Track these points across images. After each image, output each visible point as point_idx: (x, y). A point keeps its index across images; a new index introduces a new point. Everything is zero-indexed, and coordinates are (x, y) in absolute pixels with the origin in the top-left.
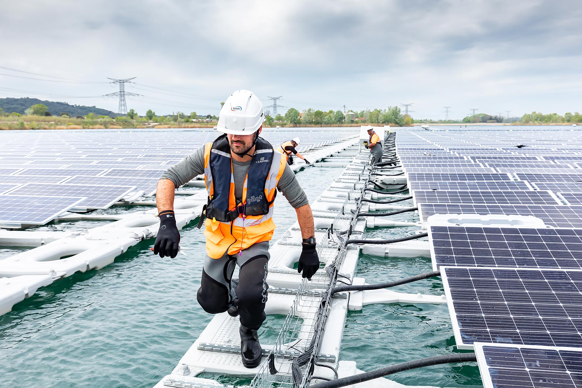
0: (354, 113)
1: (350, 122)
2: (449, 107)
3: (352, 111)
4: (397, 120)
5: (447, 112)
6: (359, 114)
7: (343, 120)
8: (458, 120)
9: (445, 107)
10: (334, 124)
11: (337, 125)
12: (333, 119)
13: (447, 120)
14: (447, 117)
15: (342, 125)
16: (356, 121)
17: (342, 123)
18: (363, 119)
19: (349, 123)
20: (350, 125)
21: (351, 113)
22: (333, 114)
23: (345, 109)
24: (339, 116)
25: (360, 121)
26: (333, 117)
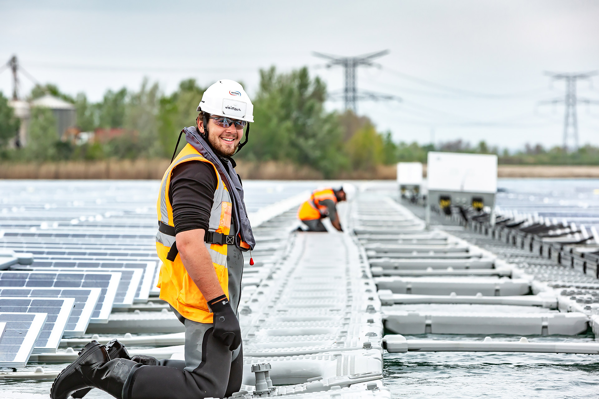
0: (66, 98)
1: (52, 151)
2: (582, 76)
3: (54, 92)
4: (307, 144)
5: (571, 100)
6: (98, 105)
7: (11, 145)
9: (559, 77)
13: (572, 144)
14: (571, 130)
16: (85, 147)
18: (120, 135)
20: (51, 167)
21: (49, 101)
23: (16, 80)
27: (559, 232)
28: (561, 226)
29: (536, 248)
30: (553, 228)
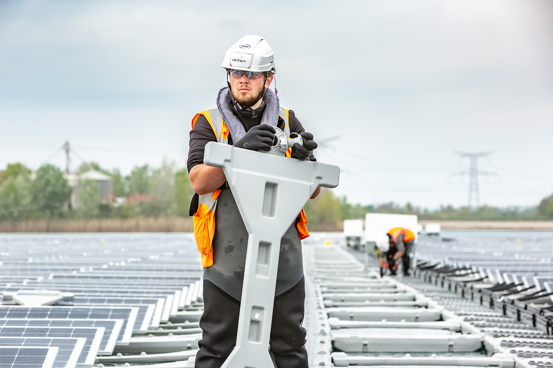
0: (104, 172)
1: (96, 212)
2: (482, 155)
3: (96, 168)
5: (474, 172)
6: (128, 178)
7: (65, 208)
8: (517, 208)
9: (465, 155)
10: (27, 218)
11: (43, 224)
12: (26, 201)
13: (475, 204)
14: (474, 194)
15: (62, 223)
16: (120, 209)
17: (61, 216)
18: (148, 199)
19: (88, 216)
20: (95, 223)
21: (94, 175)
22: (27, 180)
24: (49, 189)
25: (138, 209)
26: (26, 193)
27: (463, 272)
28: (465, 268)
29: (446, 285)
30: (459, 269)
